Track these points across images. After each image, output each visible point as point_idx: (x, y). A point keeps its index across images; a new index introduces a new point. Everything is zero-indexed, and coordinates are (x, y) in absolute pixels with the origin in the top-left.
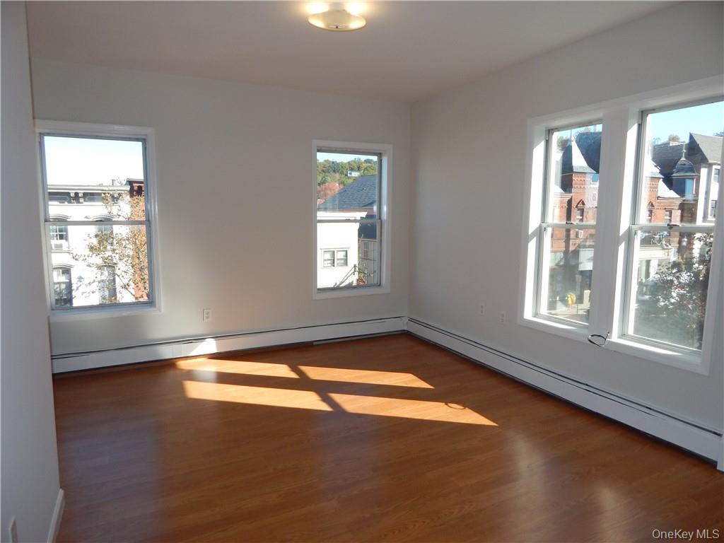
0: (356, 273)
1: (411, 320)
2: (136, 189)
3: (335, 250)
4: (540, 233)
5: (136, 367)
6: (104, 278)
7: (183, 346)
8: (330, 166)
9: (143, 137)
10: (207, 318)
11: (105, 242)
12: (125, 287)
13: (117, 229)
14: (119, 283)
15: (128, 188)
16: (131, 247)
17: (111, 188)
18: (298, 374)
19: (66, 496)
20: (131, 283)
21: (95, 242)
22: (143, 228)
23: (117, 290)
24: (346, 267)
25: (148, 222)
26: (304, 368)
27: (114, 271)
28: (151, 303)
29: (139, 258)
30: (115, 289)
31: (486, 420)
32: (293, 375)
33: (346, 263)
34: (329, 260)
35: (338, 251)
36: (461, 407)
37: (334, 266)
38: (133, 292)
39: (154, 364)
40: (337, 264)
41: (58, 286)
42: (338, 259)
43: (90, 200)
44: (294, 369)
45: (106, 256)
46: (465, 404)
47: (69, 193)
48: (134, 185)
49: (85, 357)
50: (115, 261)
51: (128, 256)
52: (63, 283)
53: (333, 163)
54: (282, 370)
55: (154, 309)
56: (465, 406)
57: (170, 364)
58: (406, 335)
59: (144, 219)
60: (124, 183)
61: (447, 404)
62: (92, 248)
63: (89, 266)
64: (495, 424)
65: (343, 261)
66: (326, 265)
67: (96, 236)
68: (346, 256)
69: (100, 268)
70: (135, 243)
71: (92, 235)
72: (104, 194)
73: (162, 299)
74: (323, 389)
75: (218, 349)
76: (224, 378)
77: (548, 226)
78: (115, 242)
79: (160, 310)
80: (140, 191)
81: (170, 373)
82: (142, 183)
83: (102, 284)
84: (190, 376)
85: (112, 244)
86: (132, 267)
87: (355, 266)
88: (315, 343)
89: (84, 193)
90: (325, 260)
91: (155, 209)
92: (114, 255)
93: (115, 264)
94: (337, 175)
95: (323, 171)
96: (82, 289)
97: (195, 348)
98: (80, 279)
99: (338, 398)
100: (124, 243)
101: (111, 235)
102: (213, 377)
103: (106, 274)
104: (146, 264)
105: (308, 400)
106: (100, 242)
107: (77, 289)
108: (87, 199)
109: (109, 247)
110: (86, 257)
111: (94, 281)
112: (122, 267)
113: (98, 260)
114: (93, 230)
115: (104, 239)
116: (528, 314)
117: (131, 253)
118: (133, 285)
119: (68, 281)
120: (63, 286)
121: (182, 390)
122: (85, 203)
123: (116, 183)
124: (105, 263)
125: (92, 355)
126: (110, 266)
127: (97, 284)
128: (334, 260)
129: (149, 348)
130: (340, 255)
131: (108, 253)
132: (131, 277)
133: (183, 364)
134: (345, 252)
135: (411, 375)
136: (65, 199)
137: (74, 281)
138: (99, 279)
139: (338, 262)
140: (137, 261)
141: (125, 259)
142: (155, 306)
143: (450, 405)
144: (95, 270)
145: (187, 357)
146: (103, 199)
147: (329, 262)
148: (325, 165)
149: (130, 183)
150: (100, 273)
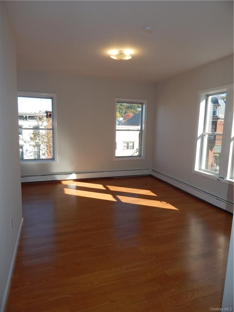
0: (138, 152)
1: (153, 170)
2: (49, 115)
3: (129, 142)
4: (202, 137)
5: (47, 182)
6: (36, 150)
7: (64, 176)
8: (129, 106)
9: (52, 97)
10: (73, 166)
11: (36, 136)
12: (44, 154)
13: (41, 131)
14: (41, 152)
15: (46, 114)
16: (46, 138)
17: (39, 114)
18: (106, 188)
19: (24, 220)
20: (46, 153)
21: (32, 136)
22: (51, 131)
23: (41, 156)
24: (133, 149)
25: (53, 129)
26: (108, 186)
27: (39, 148)
28: (53, 159)
29: (49, 143)
30: (40, 155)
31: (175, 208)
32: (104, 189)
33: (133, 148)
34: (126, 146)
36: (166, 203)
37: (128, 149)
38: (46, 156)
39: (54, 182)
40: (130, 148)
42: (130, 146)
43: (31, 119)
44: (105, 186)
45: (37, 142)
46: (168, 202)
47: (23, 116)
48: (48, 113)
49: (30, 177)
50: (40, 144)
51: (45, 142)
54: (100, 187)
55: (54, 161)
56: (168, 203)
57: (59, 182)
58: (151, 176)
59: (51, 128)
60: (44, 112)
61: (161, 202)
62: (31, 138)
63: (30, 145)
64: (178, 209)
65: (132, 147)
67: (33, 134)
68: (134, 145)
69: (34, 146)
70: (48, 137)
71: (32, 133)
72: (36, 117)
73: (57, 158)
74: (114, 194)
75: (77, 177)
76: (78, 188)
77: (206, 134)
78: (40, 136)
79: (56, 162)
80: (50, 116)
81: (59, 185)
82: (51, 112)
83: (35, 153)
84: (66, 186)
85: (39, 137)
86: (47, 146)
87: (137, 149)
88: (114, 178)
89: (29, 116)
90: (124, 146)
91: (56, 125)
92: (40, 141)
93: (40, 145)
94: (132, 110)
95: (126, 108)
96: (27, 155)
97: (68, 177)
98: (27, 150)
99: (120, 197)
100: (43, 137)
101: (38, 134)
102: (75, 187)
103: (36, 149)
104: (52, 145)
105: (109, 197)
106: (34, 136)
107: (25, 154)
108: (30, 119)
109: (38, 138)
110: (29, 142)
111: (32, 152)
112: (43, 146)
113: (33, 143)
114: (32, 131)
115: (36, 135)
116: (196, 169)
117: (46, 141)
118: (47, 154)
119: (22, 151)
121: (63, 191)
122: (29, 120)
123: (41, 112)
124: (36, 144)
125: (32, 177)
126: (38, 145)
127: (33, 153)
128: (128, 146)
129: (52, 176)
130: (131, 144)
131: (37, 141)
132: (46, 150)
133: (64, 182)
134: (133, 143)
135: (149, 191)
136: (21, 118)
137: (24, 151)
138: (34, 151)
139: (130, 147)
140: (48, 144)
141: (44, 143)
142: (55, 160)
143: (162, 202)
144: (32, 147)
145: (66, 180)
146: (36, 119)
147: (126, 147)
148: (127, 105)
149: (47, 112)
150: (34, 149)
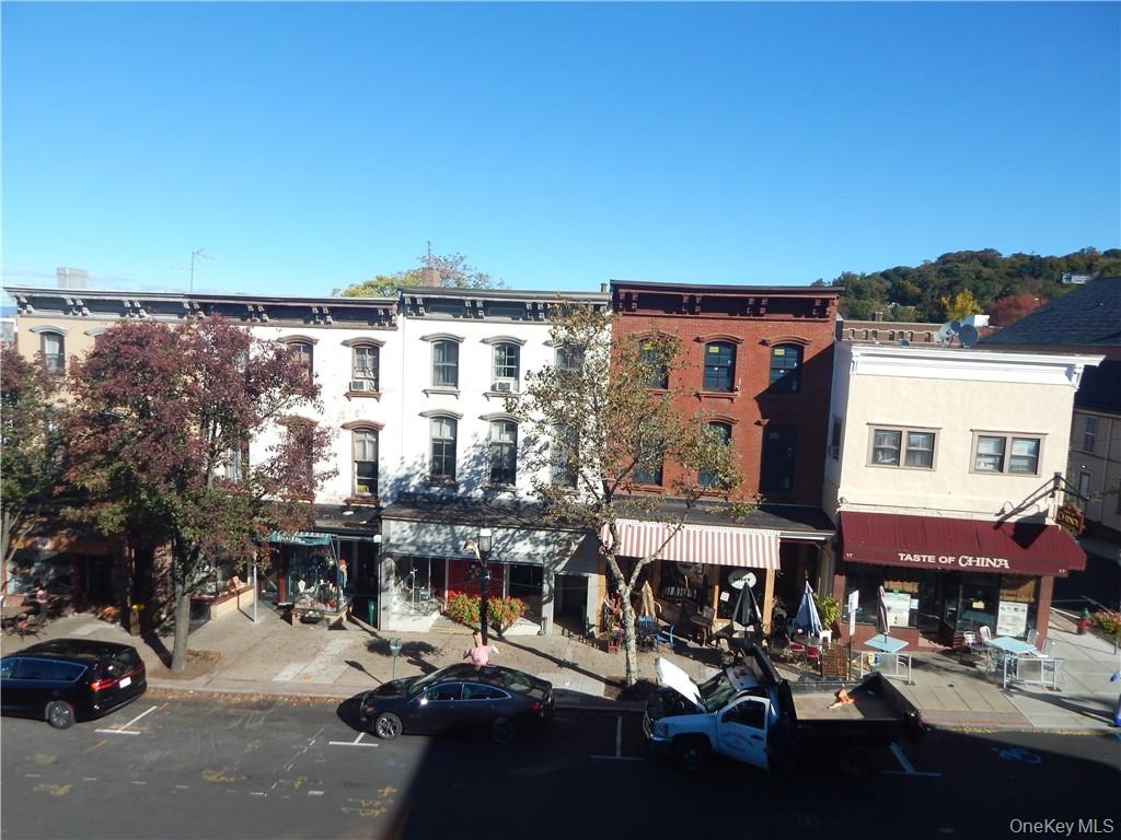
0: (1060, 493)
3: (1008, 436)
8: (1024, 266)
15: (610, 296)
24: (1032, 476)
33: (1033, 466)
34: (990, 456)
35: (1014, 438)
37: (1001, 470)
40: (1011, 467)
41: (499, 448)
42: (1013, 457)
48: (622, 290)
52: (507, 445)
53: (1032, 258)
65: (1025, 463)
66: (982, 466)
68: (1037, 450)
87: (1058, 477)
90: (981, 455)
94: (1040, 283)
96: (532, 457)
98: (528, 441)
107: (523, 457)
111: (547, 446)
119: (512, 442)
120: (506, 450)
127: (550, 450)
128: (1002, 458)
130: (1023, 449)
134: (1033, 444)
137: (520, 443)
139: (1014, 462)
147: (991, 460)
148: (1013, 263)
149: (614, 287)
